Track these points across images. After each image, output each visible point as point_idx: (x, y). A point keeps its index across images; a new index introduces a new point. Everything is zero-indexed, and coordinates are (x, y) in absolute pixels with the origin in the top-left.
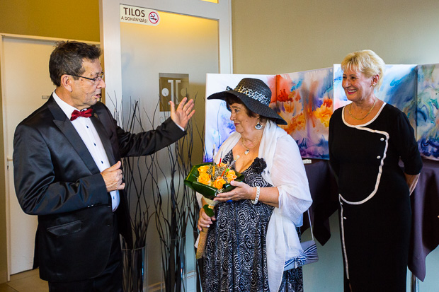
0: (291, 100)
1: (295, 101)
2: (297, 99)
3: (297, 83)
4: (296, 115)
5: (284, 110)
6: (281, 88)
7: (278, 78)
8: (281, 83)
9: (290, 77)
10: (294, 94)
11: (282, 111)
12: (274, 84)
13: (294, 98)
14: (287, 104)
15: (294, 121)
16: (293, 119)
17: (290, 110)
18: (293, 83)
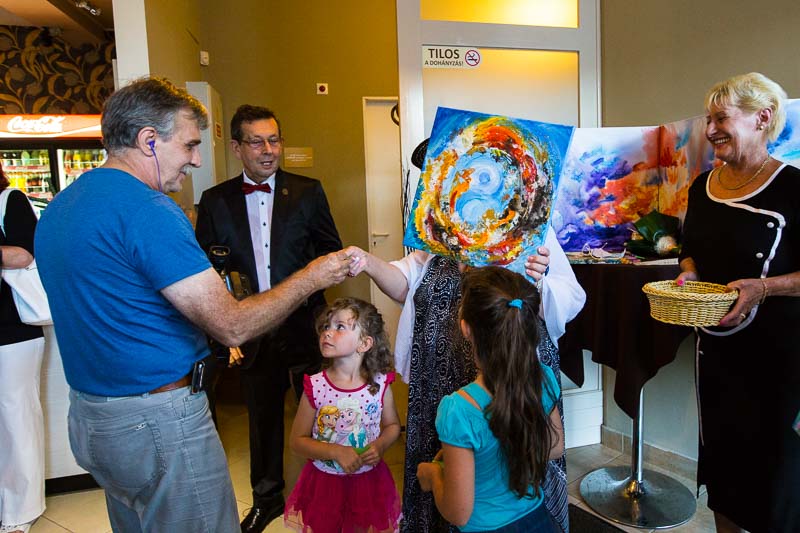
0: (675, 164)
1: (679, 166)
2: (682, 163)
3: (683, 137)
4: (680, 188)
5: (667, 180)
6: (664, 146)
7: (661, 131)
8: (665, 138)
9: (676, 128)
10: (679, 154)
11: (664, 182)
12: (656, 141)
13: (678, 161)
14: (670, 170)
15: (677, 197)
16: (677, 194)
17: (674, 179)
18: (679, 138)
